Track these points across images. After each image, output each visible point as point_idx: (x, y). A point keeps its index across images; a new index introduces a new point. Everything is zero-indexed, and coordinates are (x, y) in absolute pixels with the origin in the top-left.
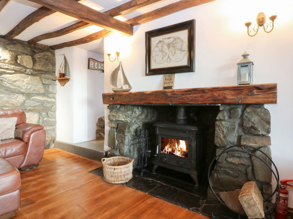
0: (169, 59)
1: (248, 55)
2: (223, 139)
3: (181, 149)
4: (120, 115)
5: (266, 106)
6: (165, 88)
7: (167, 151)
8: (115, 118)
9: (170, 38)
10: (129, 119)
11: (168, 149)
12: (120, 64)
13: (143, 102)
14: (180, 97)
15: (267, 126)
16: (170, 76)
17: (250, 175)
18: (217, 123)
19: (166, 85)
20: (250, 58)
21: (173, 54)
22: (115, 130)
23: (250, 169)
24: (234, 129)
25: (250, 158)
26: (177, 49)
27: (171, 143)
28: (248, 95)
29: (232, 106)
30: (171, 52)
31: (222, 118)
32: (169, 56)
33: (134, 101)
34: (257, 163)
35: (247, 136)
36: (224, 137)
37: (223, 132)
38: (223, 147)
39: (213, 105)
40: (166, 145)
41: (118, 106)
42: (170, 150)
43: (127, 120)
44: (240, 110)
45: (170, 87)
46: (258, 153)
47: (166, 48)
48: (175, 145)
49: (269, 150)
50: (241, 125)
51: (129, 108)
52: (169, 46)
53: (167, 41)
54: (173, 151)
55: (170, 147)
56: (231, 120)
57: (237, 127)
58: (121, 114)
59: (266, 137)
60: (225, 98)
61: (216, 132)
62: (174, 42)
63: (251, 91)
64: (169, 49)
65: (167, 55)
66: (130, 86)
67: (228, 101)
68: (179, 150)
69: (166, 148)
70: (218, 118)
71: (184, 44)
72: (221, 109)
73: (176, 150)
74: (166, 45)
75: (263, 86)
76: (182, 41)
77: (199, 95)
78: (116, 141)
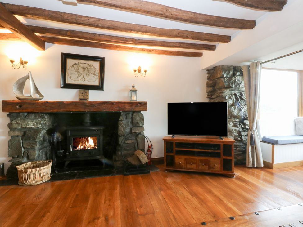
0: (84, 79)
1: (134, 86)
2: (123, 131)
3: (90, 145)
4: (29, 122)
5: (142, 112)
6: (81, 99)
7: (80, 148)
8: (21, 126)
9: (85, 64)
10: (41, 125)
11: (81, 147)
12: (29, 74)
13: (62, 110)
14: (97, 107)
15: (143, 122)
16: (84, 91)
17: (136, 148)
18: (120, 122)
19: (81, 98)
20: (136, 88)
21: (87, 76)
22: (20, 138)
23: (136, 145)
24: (128, 125)
25: (136, 139)
26: (91, 73)
27: (82, 142)
28: (136, 107)
29: (127, 113)
30: (85, 74)
31: (122, 119)
32: (83, 76)
33: (51, 109)
34: (139, 140)
35: (134, 128)
36: (124, 130)
37: (123, 127)
38: (123, 136)
39: (118, 112)
40: (79, 144)
41: (25, 114)
42: (82, 147)
43: (38, 127)
44: (131, 114)
45: (86, 99)
46: (140, 135)
47: (81, 70)
48: (85, 143)
49: (143, 133)
50: (132, 122)
51: (41, 115)
52: (84, 69)
53: (82, 65)
54: (85, 147)
55: (82, 145)
56: (127, 120)
57: (130, 123)
58: (31, 121)
59: (142, 127)
60: (125, 108)
61: (119, 128)
62: (89, 68)
63: (137, 105)
64: (84, 71)
65: (82, 75)
66: (41, 96)
67: (127, 110)
68: (89, 146)
69: (79, 146)
70: (120, 119)
71: (97, 71)
72: (122, 114)
73: (87, 147)
74: (82, 68)
75: (142, 102)
76: (95, 68)
77: (110, 106)
78: (23, 149)
